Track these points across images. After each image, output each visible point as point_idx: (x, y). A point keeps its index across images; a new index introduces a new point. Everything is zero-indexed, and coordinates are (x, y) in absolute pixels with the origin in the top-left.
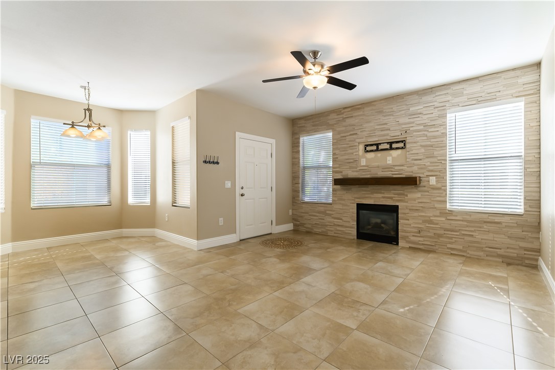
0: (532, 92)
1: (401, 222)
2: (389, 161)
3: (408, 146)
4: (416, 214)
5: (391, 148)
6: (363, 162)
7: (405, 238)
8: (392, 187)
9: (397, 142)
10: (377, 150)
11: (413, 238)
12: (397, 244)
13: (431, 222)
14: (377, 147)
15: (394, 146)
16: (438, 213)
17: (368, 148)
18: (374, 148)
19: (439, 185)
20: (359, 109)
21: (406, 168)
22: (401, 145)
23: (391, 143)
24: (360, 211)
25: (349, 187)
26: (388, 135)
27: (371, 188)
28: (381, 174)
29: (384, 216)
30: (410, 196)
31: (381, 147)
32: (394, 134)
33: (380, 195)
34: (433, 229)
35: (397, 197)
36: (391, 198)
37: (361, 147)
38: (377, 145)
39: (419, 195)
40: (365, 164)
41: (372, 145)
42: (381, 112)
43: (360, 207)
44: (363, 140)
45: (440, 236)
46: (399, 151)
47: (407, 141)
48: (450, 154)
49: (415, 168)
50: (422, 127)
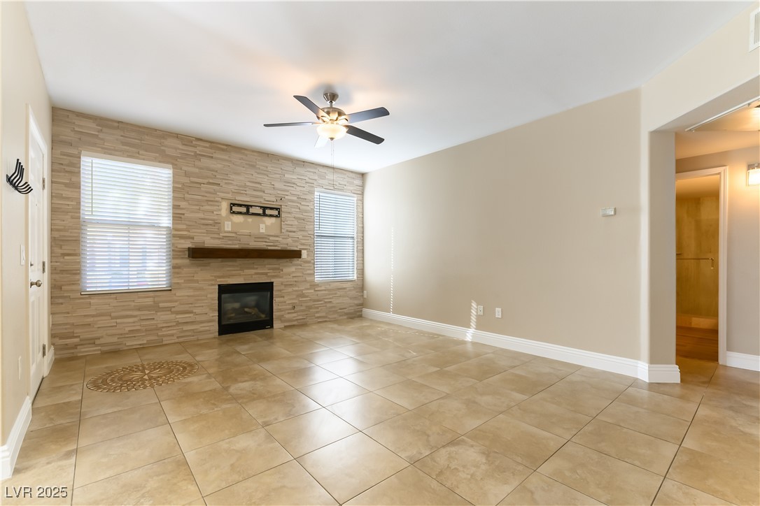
0: (359, 192)
1: (276, 300)
2: (263, 229)
3: (283, 215)
4: (290, 290)
5: (264, 215)
6: (228, 226)
7: (281, 319)
8: (261, 261)
9: (271, 208)
10: (247, 213)
11: (287, 316)
12: (272, 327)
13: (303, 295)
14: (247, 210)
15: (268, 212)
16: (308, 286)
17: (235, 209)
18: (244, 210)
19: (309, 259)
20: (223, 150)
21: (280, 239)
22: (275, 213)
23: (264, 208)
24: (223, 296)
25: (206, 261)
26: (261, 197)
27: (239, 262)
28: (254, 244)
29: (251, 299)
30: (286, 270)
31: (252, 210)
32: (269, 199)
33: (253, 271)
34: (305, 302)
35: (271, 273)
36: (266, 274)
37: (225, 206)
38: (248, 207)
39: (293, 269)
40: (230, 230)
41: (240, 205)
42: (253, 166)
43: (224, 290)
44: (229, 196)
45: (310, 308)
46: (273, 220)
47: (283, 209)
49: (289, 240)
50: (295, 198)
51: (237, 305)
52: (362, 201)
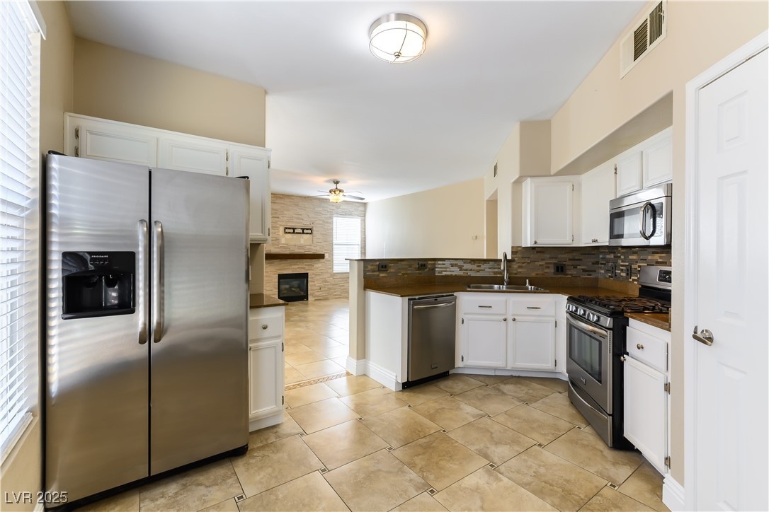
0: (362, 215)
1: (310, 284)
2: (302, 242)
3: (314, 232)
4: (318, 277)
5: (303, 233)
6: (283, 241)
7: (312, 294)
8: (301, 260)
9: (307, 229)
10: (294, 233)
11: (317, 294)
12: (307, 300)
13: (326, 281)
14: (293, 231)
15: (305, 231)
16: (329, 275)
17: (287, 231)
18: (292, 231)
19: (329, 259)
20: (281, 198)
21: (312, 247)
22: (309, 231)
23: (303, 229)
24: (281, 280)
25: (272, 261)
26: (301, 223)
27: (289, 261)
28: (297, 251)
29: (295, 283)
30: (316, 266)
31: (296, 231)
32: (305, 224)
33: (297, 266)
34: (327, 285)
35: (307, 267)
36: (304, 268)
37: (282, 229)
38: (294, 229)
39: (320, 265)
40: (284, 243)
41: (290, 228)
42: (297, 205)
43: (281, 277)
44: (284, 223)
45: (330, 289)
46: (308, 235)
47: (314, 229)
48: (335, 242)
49: (318, 248)
50: (321, 222)
51: (287, 286)
52: (365, 220)
